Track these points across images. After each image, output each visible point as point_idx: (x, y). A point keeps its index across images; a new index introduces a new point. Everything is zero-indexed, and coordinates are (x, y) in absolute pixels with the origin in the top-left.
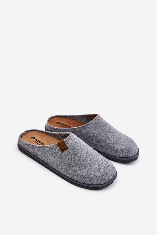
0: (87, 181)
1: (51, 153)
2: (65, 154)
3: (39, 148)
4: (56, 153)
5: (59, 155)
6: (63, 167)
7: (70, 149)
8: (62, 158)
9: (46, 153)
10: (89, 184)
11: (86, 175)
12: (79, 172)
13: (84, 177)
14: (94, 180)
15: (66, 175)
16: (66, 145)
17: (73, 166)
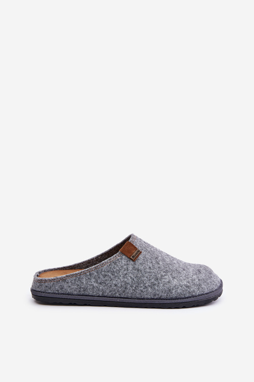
0: (194, 291)
1: (115, 270)
2: (140, 261)
3: (88, 274)
4: (125, 267)
5: (130, 268)
6: (147, 285)
7: (144, 253)
8: (138, 270)
9: (106, 275)
10: (199, 295)
11: (188, 282)
12: (175, 282)
13: (187, 287)
14: (203, 286)
15: (157, 297)
16: (135, 247)
17: (162, 276)
